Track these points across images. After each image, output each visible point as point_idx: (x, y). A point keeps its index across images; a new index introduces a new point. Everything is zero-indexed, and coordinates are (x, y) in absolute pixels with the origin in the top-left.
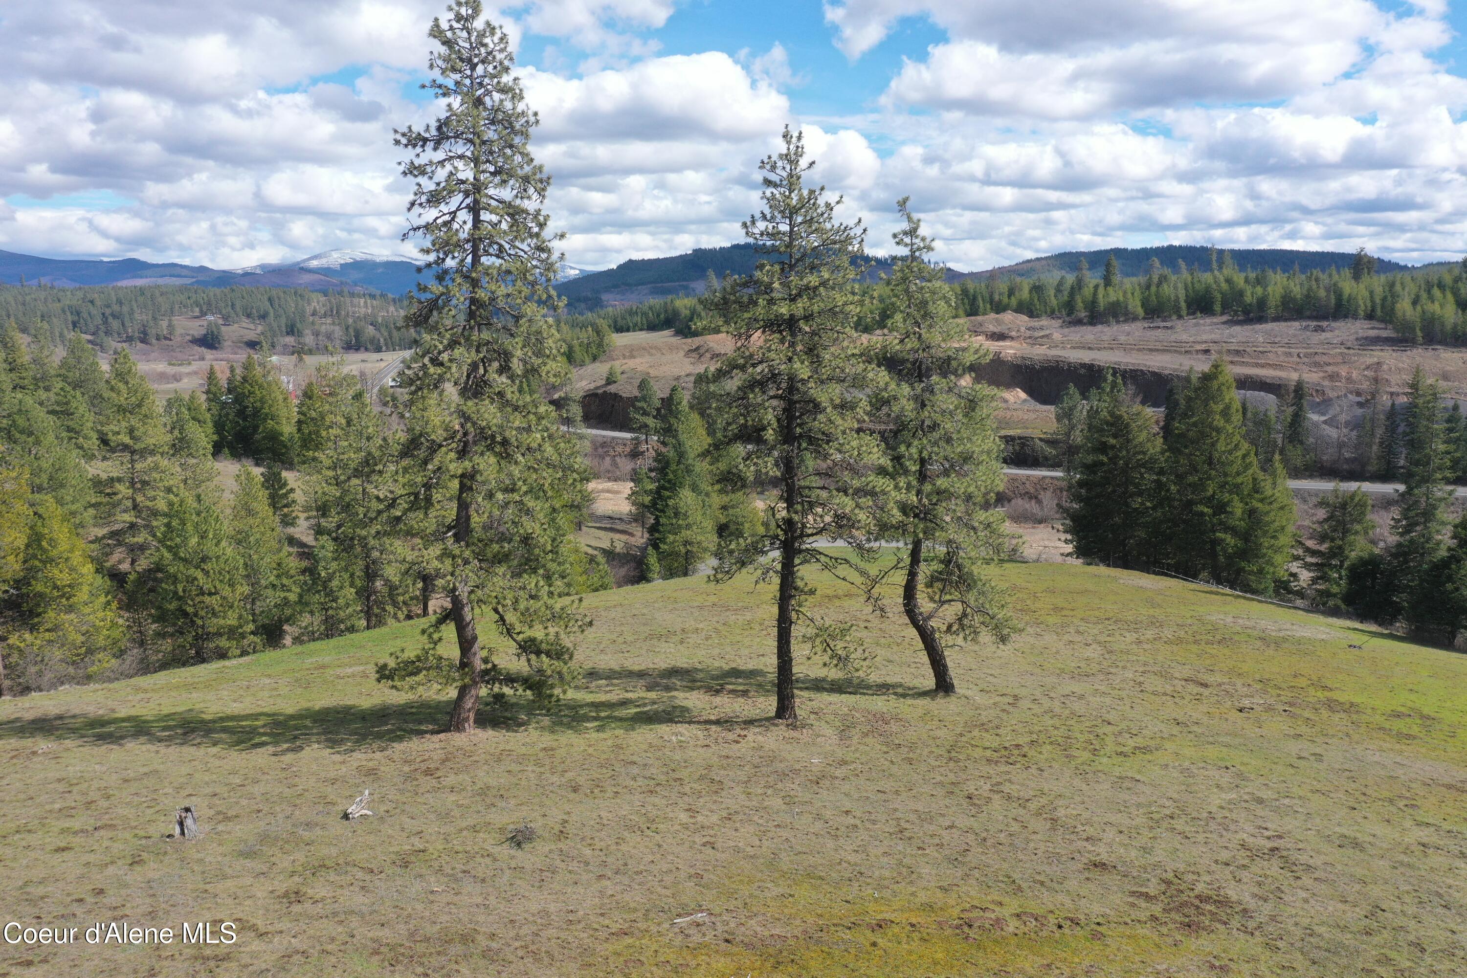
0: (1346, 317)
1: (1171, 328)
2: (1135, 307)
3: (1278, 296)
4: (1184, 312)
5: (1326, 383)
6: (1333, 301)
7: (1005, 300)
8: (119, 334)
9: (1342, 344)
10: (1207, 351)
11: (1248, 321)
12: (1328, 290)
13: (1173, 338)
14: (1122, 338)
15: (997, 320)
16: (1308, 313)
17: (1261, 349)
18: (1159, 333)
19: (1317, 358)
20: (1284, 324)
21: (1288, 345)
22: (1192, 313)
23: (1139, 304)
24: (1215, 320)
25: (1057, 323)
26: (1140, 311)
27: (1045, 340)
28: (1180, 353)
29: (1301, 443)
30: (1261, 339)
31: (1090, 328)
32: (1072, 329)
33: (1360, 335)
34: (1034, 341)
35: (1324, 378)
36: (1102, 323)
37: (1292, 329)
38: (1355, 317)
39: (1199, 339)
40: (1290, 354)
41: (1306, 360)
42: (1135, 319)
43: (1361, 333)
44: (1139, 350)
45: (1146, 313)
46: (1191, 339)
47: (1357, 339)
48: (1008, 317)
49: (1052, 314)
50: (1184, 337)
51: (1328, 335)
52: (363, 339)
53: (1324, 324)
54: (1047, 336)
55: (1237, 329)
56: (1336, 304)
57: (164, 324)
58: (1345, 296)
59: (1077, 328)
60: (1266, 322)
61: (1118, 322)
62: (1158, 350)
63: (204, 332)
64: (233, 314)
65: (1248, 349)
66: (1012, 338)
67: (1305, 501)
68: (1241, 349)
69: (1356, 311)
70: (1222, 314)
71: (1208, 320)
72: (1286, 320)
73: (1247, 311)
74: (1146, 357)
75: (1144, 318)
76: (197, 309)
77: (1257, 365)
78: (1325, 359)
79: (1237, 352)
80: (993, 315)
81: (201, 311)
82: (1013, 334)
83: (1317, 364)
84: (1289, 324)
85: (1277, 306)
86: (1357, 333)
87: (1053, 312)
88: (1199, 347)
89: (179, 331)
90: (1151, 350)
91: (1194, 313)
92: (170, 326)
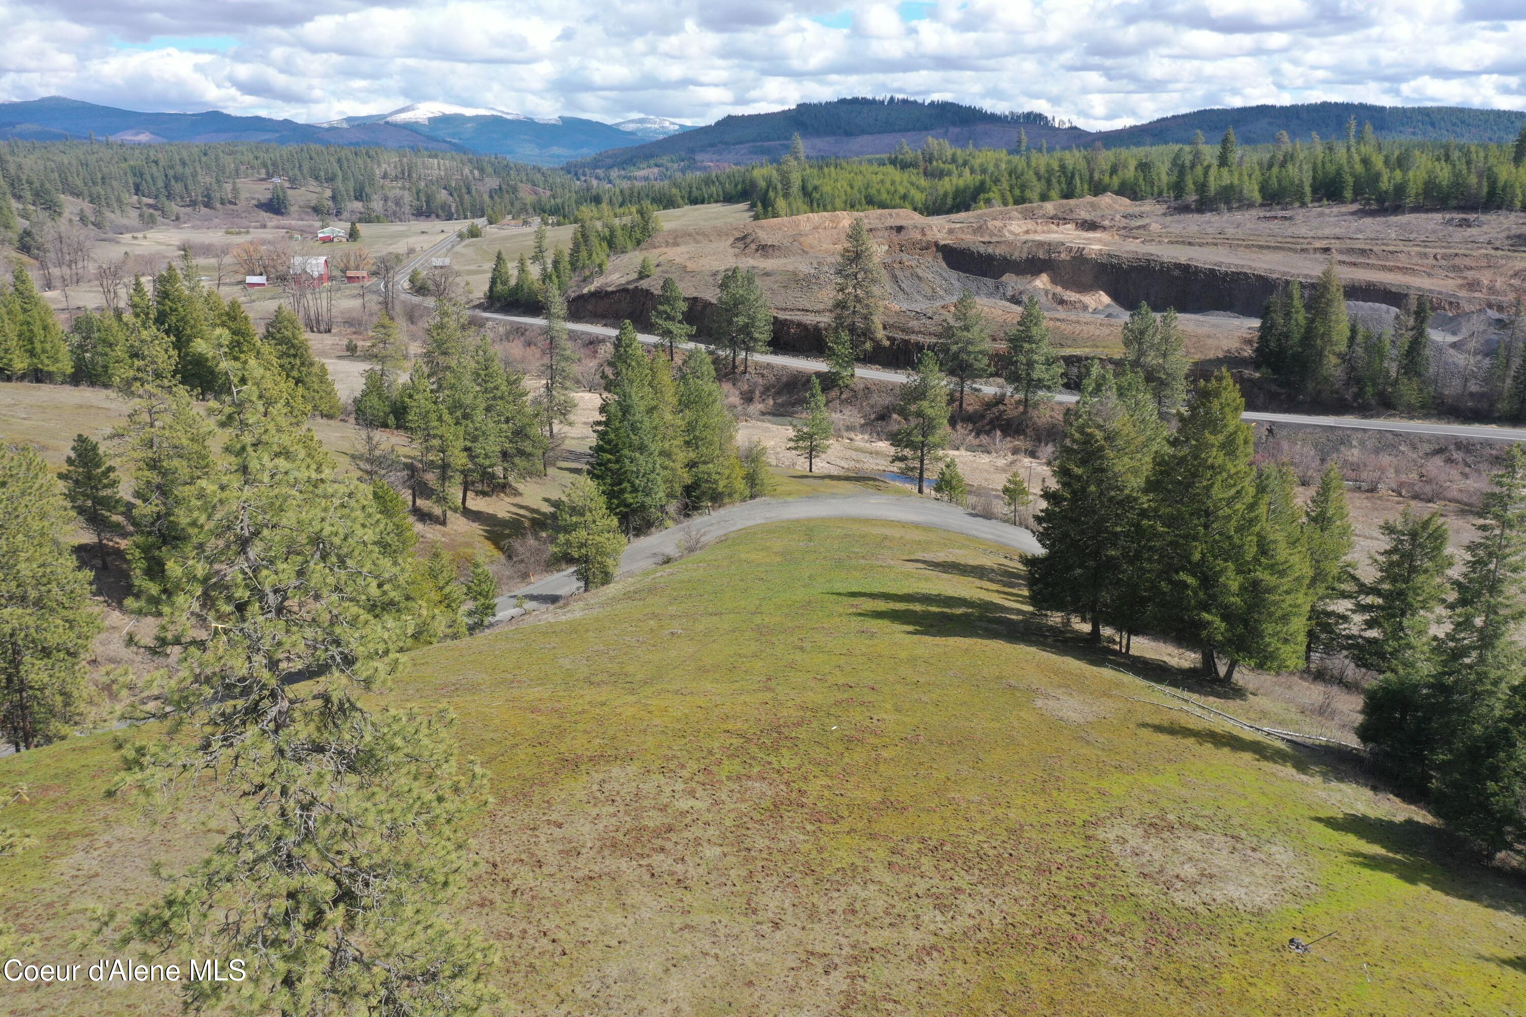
0: (1499, 208)
1: (1290, 218)
2: (1252, 191)
3: (1420, 183)
4: (1308, 199)
5: (1463, 293)
6: (1485, 190)
7: (1106, 179)
8: (182, 198)
9: (1489, 243)
10: (1326, 250)
11: (1382, 211)
12: (1480, 175)
13: (1289, 232)
14: (1230, 231)
15: (1092, 205)
16: (1454, 203)
17: (1391, 248)
18: (1274, 225)
19: (1457, 261)
20: (1423, 216)
21: (1425, 243)
22: (1317, 199)
23: (1256, 187)
24: (1344, 209)
25: (1160, 209)
26: (1257, 196)
27: (1141, 231)
28: (1295, 251)
29: (1419, 375)
30: (1393, 236)
31: (1196, 216)
32: (1177, 217)
33: (1513, 232)
34: (1128, 232)
35: (1461, 286)
36: (1211, 210)
37: (1432, 221)
38: (1510, 208)
39: (1320, 233)
40: (1425, 255)
41: (1443, 262)
42: (1251, 205)
43: (1515, 231)
44: (1247, 247)
45: (1263, 198)
46: (1311, 234)
47: (1508, 237)
48: (1107, 199)
49: (1158, 197)
50: (1303, 231)
51: (1473, 231)
52: (433, 205)
53: (1472, 217)
54: (1143, 227)
55: (1368, 221)
56: (1489, 193)
57: (228, 187)
58: (1500, 184)
59: (1182, 217)
60: (1403, 213)
61: (1230, 209)
62: (1269, 247)
63: (270, 196)
64: (299, 176)
65: (1375, 249)
66: (1104, 228)
67: (1414, 448)
68: (1368, 247)
69: (1512, 201)
70: (1353, 201)
71: (1335, 210)
72: (1427, 211)
73: (1381, 198)
74: (1254, 256)
75: (1262, 205)
76: (263, 171)
77: (1384, 268)
78: (1468, 262)
79: (1363, 252)
80: (1089, 198)
81: (268, 173)
82: (1106, 223)
83: (1456, 268)
84: (1430, 215)
85: (1417, 195)
86: (1509, 229)
87: (1160, 194)
88: (1318, 244)
89: (244, 195)
90: (1261, 247)
91: (1320, 200)
92: (235, 189)
